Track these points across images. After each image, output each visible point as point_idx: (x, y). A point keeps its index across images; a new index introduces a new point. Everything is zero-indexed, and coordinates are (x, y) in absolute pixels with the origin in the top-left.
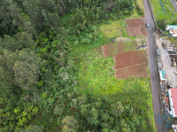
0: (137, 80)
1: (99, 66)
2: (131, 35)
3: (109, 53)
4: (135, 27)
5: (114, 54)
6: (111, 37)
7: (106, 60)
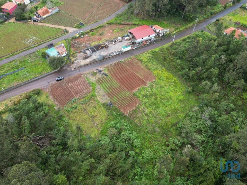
0: (145, 62)
1: (155, 101)
2: (90, 88)
3: (131, 99)
4: (71, 90)
5: (129, 94)
6: (105, 111)
7: (142, 97)
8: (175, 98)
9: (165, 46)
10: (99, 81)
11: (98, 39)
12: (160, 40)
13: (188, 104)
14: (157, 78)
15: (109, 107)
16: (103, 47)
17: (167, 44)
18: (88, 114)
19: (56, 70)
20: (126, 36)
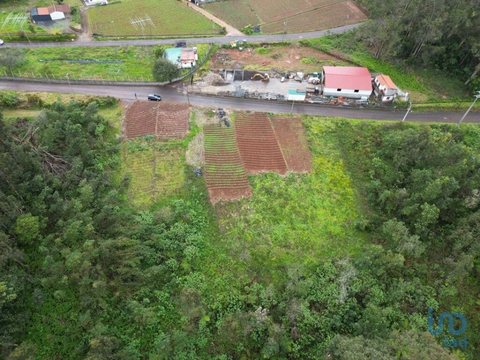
0: (313, 134)
1: (278, 209)
2: (186, 131)
3: (239, 183)
4: (157, 121)
5: (242, 172)
6: (182, 178)
7: (260, 190)
8: (324, 223)
9: (379, 123)
10: (209, 129)
11: (263, 63)
12: (378, 107)
13: (340, 249)
14: (314, 172)
15: (193, 175)
16: (258, 78)
17: (384, 121)
18: (155, 168)
19: (161, 84)
20: (315, 76)
